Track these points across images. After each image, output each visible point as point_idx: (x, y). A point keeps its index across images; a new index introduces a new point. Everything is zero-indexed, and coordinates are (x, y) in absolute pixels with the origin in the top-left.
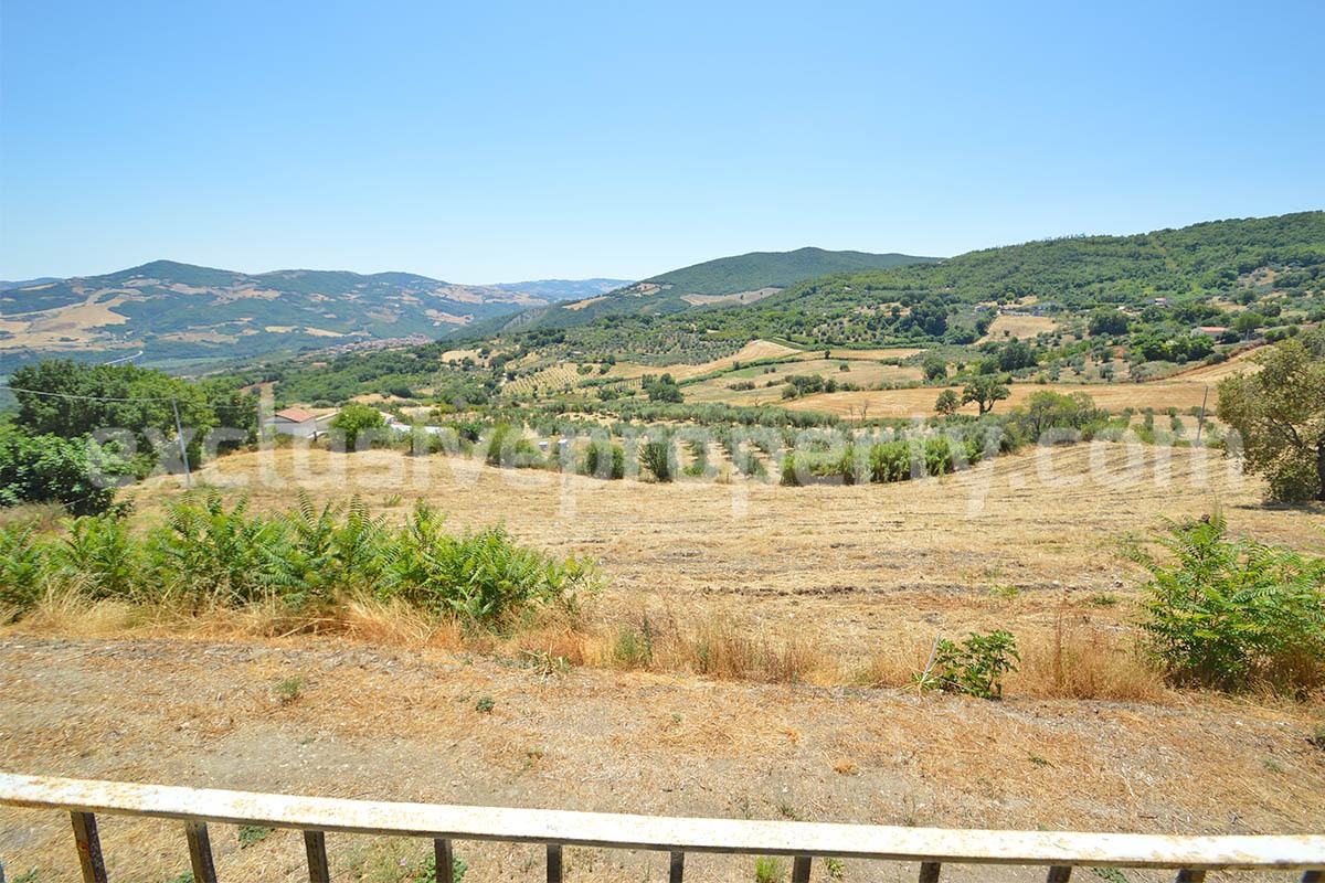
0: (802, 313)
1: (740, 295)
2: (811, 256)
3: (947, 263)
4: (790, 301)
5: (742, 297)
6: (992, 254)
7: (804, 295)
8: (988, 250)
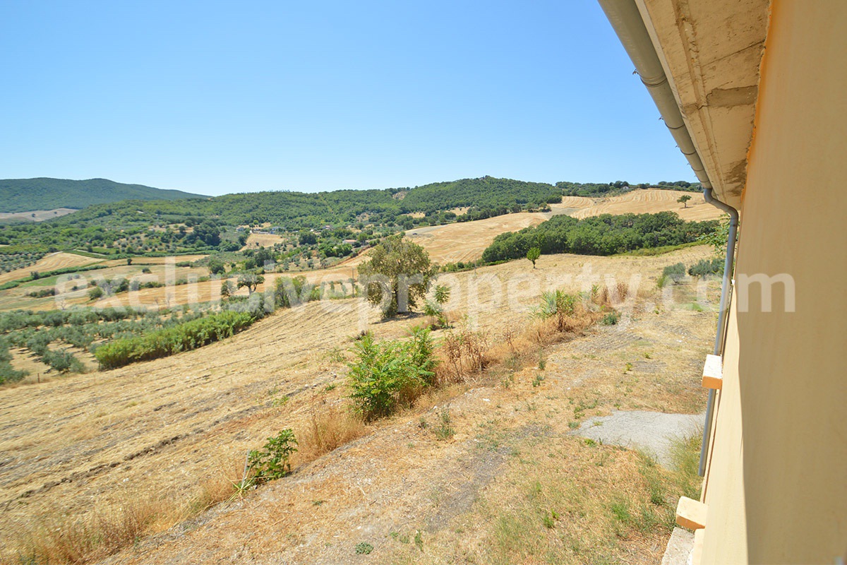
0: (100, 230)
1: (32, 213)
2: (101, 186)
3: (214, 200)
4: (87, 220)
5: (33, 216)
6: (242, 197)
7: (100, 215)
8: (238, 194)
